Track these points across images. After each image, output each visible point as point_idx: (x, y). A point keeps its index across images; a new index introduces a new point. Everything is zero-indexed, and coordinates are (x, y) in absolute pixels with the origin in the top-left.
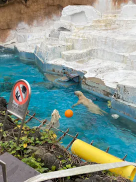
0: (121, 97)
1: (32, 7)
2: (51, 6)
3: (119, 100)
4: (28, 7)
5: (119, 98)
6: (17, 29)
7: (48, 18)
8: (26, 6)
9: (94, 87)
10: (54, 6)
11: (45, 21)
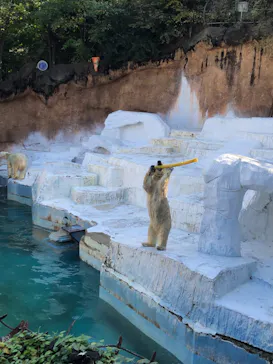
0: (112, 265)
1: (57, 108)
2: (94, 109)
3: (109, 269)
4: (50, 107)
5: (110, 266)
6: (26, 143)
7: (86, 129)
8: (46, 104)
9: (95, 249)
10: (98, 108)
11: (79, 135)
